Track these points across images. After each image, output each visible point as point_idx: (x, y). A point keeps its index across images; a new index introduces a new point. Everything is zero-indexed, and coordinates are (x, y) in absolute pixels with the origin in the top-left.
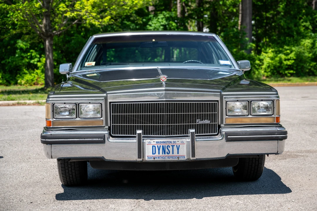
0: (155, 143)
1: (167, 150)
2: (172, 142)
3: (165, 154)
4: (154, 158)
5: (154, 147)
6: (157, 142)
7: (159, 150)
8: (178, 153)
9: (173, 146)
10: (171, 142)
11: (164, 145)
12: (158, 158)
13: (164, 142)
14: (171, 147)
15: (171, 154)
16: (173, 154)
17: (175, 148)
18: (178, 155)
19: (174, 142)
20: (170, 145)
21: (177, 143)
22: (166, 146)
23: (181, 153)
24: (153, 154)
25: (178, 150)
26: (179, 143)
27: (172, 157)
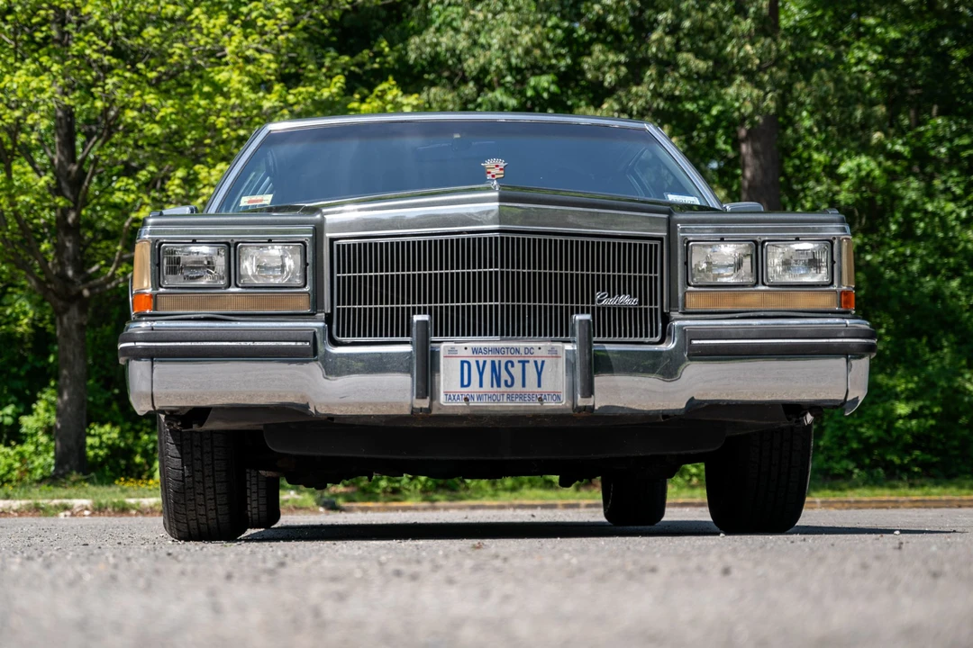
0: (469, 352)
1: (504, 376)
2: (522, 351)
3: (499, 386)
4: (466, 400)
5: (466, 365)
6: (475, 350)
7: (481, 374)
8: (539, 386)
9: (524, 363)
10: (517, 350)
11: (496, 360)
12: (479, 398)
13: (497, 350)
14: (518, 367)
15: (517, 387)
16: (524, 385)
17: (531, 369)
18: (539, 390)
19: (529, 351)
20: (515, 360)
21: (537, 353)
22: (503, 361)
23: (547, 386)
24: (462, 386)
25: (539, 374)
26: (544, 352)
27: (521, 396)
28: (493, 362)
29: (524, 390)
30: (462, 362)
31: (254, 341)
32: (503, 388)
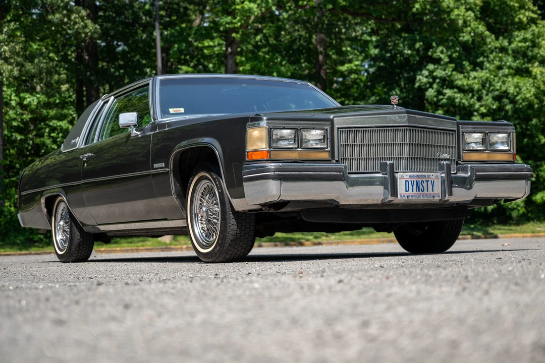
0: (408, 177)
1: (421, 187)
2: (426, 176)
3: (419, 191)
4: (408, 197)
5: (407, 182)
6: (410, 176)
7: (413, 186)
8: (433, 191)
9: (427, 181)
10: (425, 176)
11: (418, 180)
12: (412, 196)
13: (418, 176)
14: (425, 183)
15: (425, 192)
16: (428, 191)
17: (430, 183)
18: (433, 193)
19: (429, 176)
20: (424, 180)
21: (432, 177)
22: (420, 180)
23: (436, 191)
24: (406, 191)
25: (433, 186)
26: (434, 177)
27: (427, 195)
28: (417, 181)
29: (428, 193)
30: (406, 181)
31: (321, 172)
32: (421, 192)
